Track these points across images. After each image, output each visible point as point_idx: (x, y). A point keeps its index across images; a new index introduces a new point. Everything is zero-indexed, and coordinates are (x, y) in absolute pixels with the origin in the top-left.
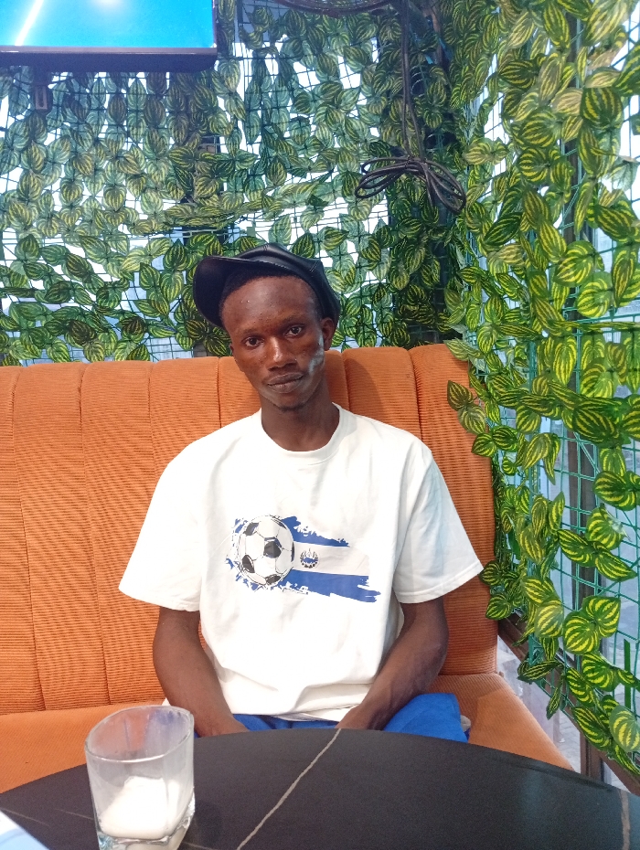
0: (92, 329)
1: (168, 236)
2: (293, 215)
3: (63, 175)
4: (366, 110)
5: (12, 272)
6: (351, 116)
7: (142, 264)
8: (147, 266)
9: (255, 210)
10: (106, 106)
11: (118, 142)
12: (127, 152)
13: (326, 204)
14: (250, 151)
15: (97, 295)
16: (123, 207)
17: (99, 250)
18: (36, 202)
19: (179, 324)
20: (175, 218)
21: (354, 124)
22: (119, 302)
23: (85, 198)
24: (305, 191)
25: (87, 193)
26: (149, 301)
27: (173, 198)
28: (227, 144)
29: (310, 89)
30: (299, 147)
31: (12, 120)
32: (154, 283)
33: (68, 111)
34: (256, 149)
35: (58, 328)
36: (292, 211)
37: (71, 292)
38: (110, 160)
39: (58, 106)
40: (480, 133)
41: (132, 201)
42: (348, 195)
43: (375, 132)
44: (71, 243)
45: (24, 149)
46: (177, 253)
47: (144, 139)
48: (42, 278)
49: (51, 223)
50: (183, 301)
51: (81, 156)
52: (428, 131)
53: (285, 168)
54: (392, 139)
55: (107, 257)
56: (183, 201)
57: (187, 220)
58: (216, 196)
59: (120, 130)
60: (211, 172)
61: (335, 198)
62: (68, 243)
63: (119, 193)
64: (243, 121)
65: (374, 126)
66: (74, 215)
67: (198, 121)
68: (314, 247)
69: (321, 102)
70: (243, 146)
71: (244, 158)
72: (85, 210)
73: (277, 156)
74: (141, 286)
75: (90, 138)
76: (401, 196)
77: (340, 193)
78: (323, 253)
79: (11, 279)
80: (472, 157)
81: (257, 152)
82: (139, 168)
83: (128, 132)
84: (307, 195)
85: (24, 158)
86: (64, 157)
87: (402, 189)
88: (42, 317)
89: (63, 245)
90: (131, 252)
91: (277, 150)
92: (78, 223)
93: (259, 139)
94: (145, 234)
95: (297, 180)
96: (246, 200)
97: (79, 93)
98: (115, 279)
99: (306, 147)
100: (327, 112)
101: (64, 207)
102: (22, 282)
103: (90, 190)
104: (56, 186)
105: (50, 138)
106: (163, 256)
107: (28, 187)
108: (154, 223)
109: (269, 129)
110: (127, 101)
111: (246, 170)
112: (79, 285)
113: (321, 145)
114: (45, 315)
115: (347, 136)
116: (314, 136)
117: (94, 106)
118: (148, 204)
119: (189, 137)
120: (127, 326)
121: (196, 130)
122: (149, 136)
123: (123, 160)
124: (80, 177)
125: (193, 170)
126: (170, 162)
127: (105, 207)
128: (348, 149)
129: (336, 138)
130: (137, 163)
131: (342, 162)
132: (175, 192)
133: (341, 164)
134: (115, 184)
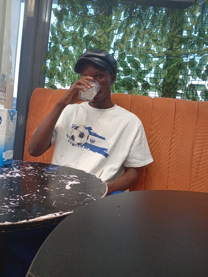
0: (132, 86)
3: (134, 37)
8: (158, 66)
10: (150, 18)
11: (151, 30)
12: (154, 33)
15: (138, 75)
23: (139, 45)
26: (154, 78)
27: (166, 48)
37: (131, 72)
38: (148, 35)
44: (135, 57)
46: (168, 63)
47: (160, 29)
48: (123, 67)
49: (129, 50)
50: (165, 80)
51: (140, 33)
53: (204, 43)
55: (145, 63)
56: (169, 49)
60: (179, 42)
63: (150, 45)
64: (195, 26)
66: (136, 49)
70: (193, 34)
71: (192, 37)
72: (139, 48)
73: (201, 39)
75: (143, 27)
82: (157, 38)
83: (155, 27)
85: (125, 30)
86: (135, 32)
90: (153, 62)
93: (198, 33)
94: (158, 57)
96: (189, 51)
97: (142, 14)
101: (133, 47)
103: (141, 43)
104: (132, 40)
105: (132, 26)
106: (163, 64)
107: (124, 39)
108: (160, 54)
109: (201, 30)
110: (157, 17)
114: (119, 79)
117: (146, 18)
118: (158, 49)
119: (174, 30)
120: (144, 86)
121: (177, 28)
122: (162, 29)
123: (152, 35)
124: (139, 39)
125: (174, 40)
126: (167, 37)
127: (145, 48)
130: (157, 36)
132: (167, 46)
134: (149, 42)
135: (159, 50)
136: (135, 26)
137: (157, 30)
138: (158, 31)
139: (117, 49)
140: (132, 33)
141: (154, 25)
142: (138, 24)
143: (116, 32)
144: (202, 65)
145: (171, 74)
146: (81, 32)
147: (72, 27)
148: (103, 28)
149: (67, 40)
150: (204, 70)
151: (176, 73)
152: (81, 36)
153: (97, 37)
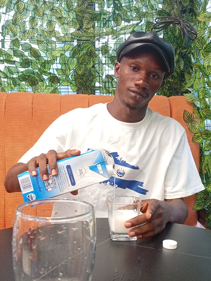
1: (72, 43)
2: (124, 38)
3: (30, 15)
5: (7, 53)
7: (61, 54)
8: (63, 55)
9: (109, 35)
11: (53, 3)
12: (57, 8)
14: (108, 10)
15: (41, 66)
17: (44, 47)
18: (19, 25)
19: (72, 80)
20: (75, 36)
21: (152, 2)
22: (49, 69)
23: (39, 25)
24: (130, 28)
25: (39, 23)
26: (62, 69)
27: (74, 28)
28: (98, 7)
30: (128, 10)
32: (65, 63)
35: (23, 78)
36: (124, 36)
37: (30, 63)
40: (204, 9)
43: (160, 6)
45: (16, 3)
46: (75, 51)
47: (65, 3)
50: (76, 71)
52: (183, 7)
53: (121, 19)
54: (167, 9)
56: (78, 30)
57: (80, 37)
58: (92, 28)
60: (91, 18)
62: (31, 43)
65: (160, 4)
66: (34, 31)
72: (39, 30)
73: (118, 14)
74: (60, 63)
76: (170, 33)
77: (144, 30)
79: (6, 56)
80: (200, 18)
82: (62, 14)
84: (131, 30)
85: (16, 7)
86: (31, 8)
87: (170, 30)
88: (16, 73)
89: (29, 43)
90: (57, 48)
91: (119, 11)
92: (36, 35)
93: (112, 6)
94: (63, 42)
95: (126, 24)
96: (105, 31)
98: (49, 59)
99: (131, 11)
101: (30, 28)
102: (10, 58)
103: (41, 22)
104: (28, 19)
107: (16, 19)
108: (66, 37)
109: (117, 2)
111: (106, 18)
112: (34, 61)
113: (137, 10)
114: (18, 72)
115: (149, 7)
116: (135, 6)
119: (83, 3)
120: (51, 79)
124: (37, 17)
125: (83, 17)
126: (74, 13)
127: (47, 30)
128: (149, 12)
129: (144, 7)
130: (61, 12)
131: (146, 17)
132: (75, 25)
133: (145, 18)
134: (51, 21)
135: (65, 31)
137: (61, 4)
138: (63, 5)
139: (8, 34)
140: (27, 10)
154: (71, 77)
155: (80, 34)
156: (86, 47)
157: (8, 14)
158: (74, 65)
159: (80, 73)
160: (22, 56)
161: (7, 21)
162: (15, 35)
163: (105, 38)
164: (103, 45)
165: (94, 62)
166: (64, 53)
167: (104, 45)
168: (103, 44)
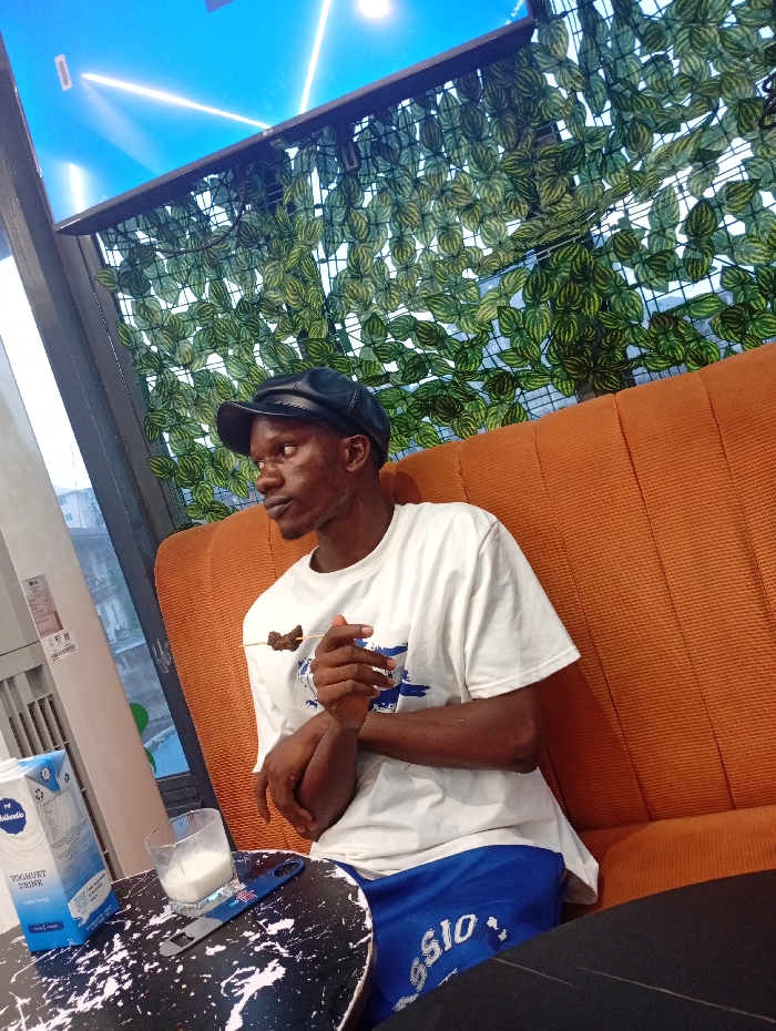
0: (457, 400)
1: (521, 264)
2: (676, 184)
3: (390, 235)
4: (748, 9)
5: (362, 361)
6: (726, 25)
7: (499, 308)
8: (505, 308)
9: (624, 195)
10: (418, 137)
11: (440, 174)
12: (452, 182)
13: (720, 154)
14: (600, 124)
15: (455, 360)
16: (462, 248)
17: (448, 307)
18: (369, 276)
19: (554, 366)
20: (525, 240)
21: (734, 35)
22: (481, 361)
23: (419, 253)
24: (684, 148)
25: (419, 246)
26: (514, 349)
27: (516, 218)
28: (568, 128)
29: (659, 15)
30: (663, 96)
31: (325, 193)
32: (517, 327)
33: (379, 159)
34: (606, 119)
35: (420, 409)
36: (673, 178)
37: (427, 364)
38: (437, 199)
39: (366, 158)
41: (471, 238)
42: (747, 131)
44: (416, 310)
45: (344, 221)
46: (537, 282)
47: (469, 159)
48: (394, 360)
49: (390, 293)
50: (555, 337)
51: (404, 206)
53: (649, 129)
55: (458, 313)
56: (529, 216)
57: (540, 237)
58: (567, 195)
59: (440, 159)
60: (556, 168)
61: (730, 141)
62: (413, 310)
63: (454, 233)
64: (583, 91)
65: (763, 26)
66: (412, 275)
67: (527, 113)
68: (714, 215)
69: (678, 26)
70: (590, 121)
71: (594, 135)
72: (422, 267)
73: (634, 119)
74: (503, 334)
75: (409, 181)
77: (735, 132)
78: (729, 218)
79: (363, 368)
81: (608, 122)
82: (471, 194)
83: (449, 158)
84: (690, 150)
85: (346, 230)
86: (388, 211)
88: (402, 402)
89: (408, 314)
90: (484, 297)
91: (633, 111)
92: (418, 285)
93: (608, 105)
94: (495, 273)
95: (668, 138)
97: (386, 134)
98: (471, 336)
99: (671, 92)
100: (690, 36)
101: (399, 271)
102: (375, 369)
103: (422, 242)
104: (386, 249)
105: (367, 198)
106: (521, 291)
107: (357, 261)
108: (501, 255)
109: (618, 87)
110: (439, 121)
111: (600, 150)
112: (434, 354)
113: (692, 81)
114: (404, 398)
115: (727, 55)
116: (680, 74)
117: (405, 144)
118: (490, 235)
119: (520, 137)
120: (494, 385)
121: (528, 124)
122: (474, 153)
123: (450, 193)
124: (408, 231)
125: (534, 175)
126: (504, 175)
127: (442, 255)
128: (732, 71)
129: (711, 64)
130: (466, 190)
131: (729, 91)
132: (517, 208)
133: (727, 94)
134: (448, 225)
135: (494, 237)
136: (379, 193)
137: (461, 167)
138: (466, 169)
139: (349, 310)
140: (377, 225)
141: (441, 154)
142: (386, 179)
143: (319, 253)
144: (664, 230)
145: (567, 311)
146: (221, 295)
147: (188, 290)
148: (277, 256)
149: (191, 339)
150: (681, 244)
151: (583, 302)
152: (227, 308)
153: (272, 295)
154: (547, 358)
155: (538, 228)
156: (564, 260)
157: (333, 257)
158: (545, 324)
159: (568, 338)
160: (401, 353)
161: (335, 278)
162: (366, 306)
163: (615, 209)
164: (614, 232)
165: (600, 292)
166: (508, 302)
167: (618, 230)
168: (615, 227)
